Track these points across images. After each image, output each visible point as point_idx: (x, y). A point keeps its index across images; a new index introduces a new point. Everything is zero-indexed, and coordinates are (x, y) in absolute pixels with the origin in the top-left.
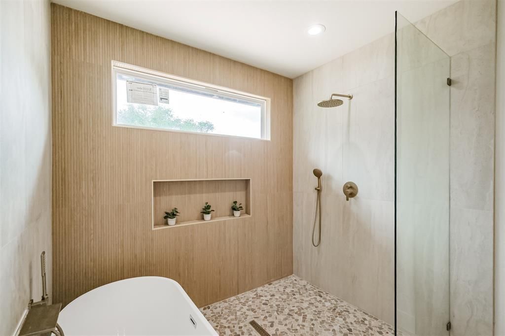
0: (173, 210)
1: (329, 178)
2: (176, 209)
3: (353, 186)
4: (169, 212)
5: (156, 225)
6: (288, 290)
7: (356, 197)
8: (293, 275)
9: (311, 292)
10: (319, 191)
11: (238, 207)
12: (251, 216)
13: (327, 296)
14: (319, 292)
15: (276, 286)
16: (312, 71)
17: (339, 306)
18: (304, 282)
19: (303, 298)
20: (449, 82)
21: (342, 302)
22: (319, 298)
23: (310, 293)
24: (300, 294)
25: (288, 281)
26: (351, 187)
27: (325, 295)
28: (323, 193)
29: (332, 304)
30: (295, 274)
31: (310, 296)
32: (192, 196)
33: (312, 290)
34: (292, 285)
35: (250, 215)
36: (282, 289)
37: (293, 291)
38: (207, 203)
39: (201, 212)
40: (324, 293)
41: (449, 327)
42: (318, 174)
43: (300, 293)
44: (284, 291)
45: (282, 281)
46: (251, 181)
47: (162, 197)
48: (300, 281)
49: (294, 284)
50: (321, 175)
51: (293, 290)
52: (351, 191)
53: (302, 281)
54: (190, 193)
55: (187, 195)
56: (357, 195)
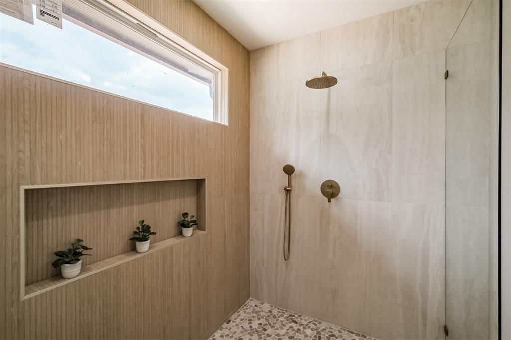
0: (73, 245)
1: (302, 176)
2: (79, 241)
3: (334, 184)
4: (64, 249)
5: (31, 282)
6: (255, 324)
7: (337, 197)
8: (250, 298)
9: (282, 319)
10: (288, 192)
11: (189, 221)
12: (206, 232)
13: (301, 319)
14: (290, 315)
15: (238, 321)
16: (278, 44)
17: (322, 331)
18: (267, 307)
19: (278, 331)
20: (447, 75)
21: (320, 323)
22: (296, 326)
23: (282, 321)
24: (272, 327)
25: (247, 311)
26: (332, 187)
27: (299, 319)
28: (294, 194)
29: (312, 329)
30: (252, 297)
31: (284, 325)
32: (113, 212)
33: (282, 316)
34: (255, 314)
35: (204, 231)
36: (247, 326)
37: (261, 324)
38: (143, 221)
39: (131, 239)
40: (297, 316)
41: (446, 331)
42: (289, 170)
43: (270, 324)
44: (251, 327)
45: (241, 312)
46: (206, 180)
47: (45, 221)
48: (262, 306)
49: (258, 312)
50: (294, 171)
51: (260, 322)
52: (331, 191)
53: (264, 305)
54: (108, 207)
55: (102, 212)
56: (340, 195)
